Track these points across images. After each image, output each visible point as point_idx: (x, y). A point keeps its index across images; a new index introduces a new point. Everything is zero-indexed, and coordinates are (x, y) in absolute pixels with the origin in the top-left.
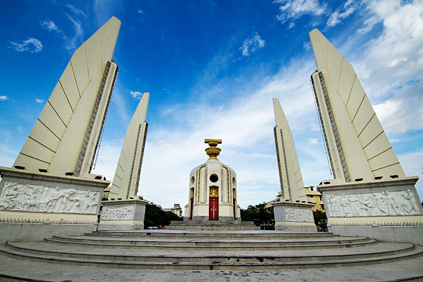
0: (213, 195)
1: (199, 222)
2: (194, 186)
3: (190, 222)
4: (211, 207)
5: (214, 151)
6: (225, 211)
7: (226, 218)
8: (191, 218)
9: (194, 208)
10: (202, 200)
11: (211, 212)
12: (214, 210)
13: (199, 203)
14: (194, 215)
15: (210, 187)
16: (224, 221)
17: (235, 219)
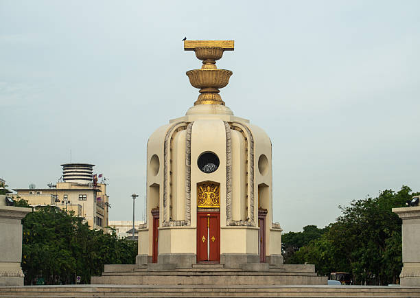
0: (208, 203)
1: (174, 266)
2: (159, 180)
3: (154, 267)
4: (200, 232)
5: (210, 79)
6: (235, 242)
7: (237, 257)
8: (154, 258)
9: (161, 233)
10: (179, 216)
11: (200, 245)
12: (208, 239)
13: (172, 225)
14: (161, 251)
15: (199, 185)
16: (232, 264)
17: (263, 258)
